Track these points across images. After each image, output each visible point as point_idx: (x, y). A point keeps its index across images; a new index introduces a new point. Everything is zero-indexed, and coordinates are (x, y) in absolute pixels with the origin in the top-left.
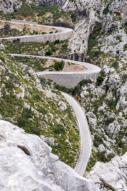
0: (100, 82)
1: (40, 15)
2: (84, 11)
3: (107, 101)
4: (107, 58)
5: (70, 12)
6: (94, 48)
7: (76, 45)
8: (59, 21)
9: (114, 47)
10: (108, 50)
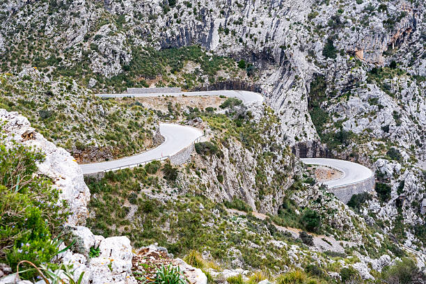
0: (385, 194)
1: (175, 70)
2: (264, 52)
3: (410, 227)
4: (369, 144)
5: (231, 55)
6: (328, 125)
7: (293, 125)
8: (220, 78)
9: (370, 120)
10: (360, 127)
